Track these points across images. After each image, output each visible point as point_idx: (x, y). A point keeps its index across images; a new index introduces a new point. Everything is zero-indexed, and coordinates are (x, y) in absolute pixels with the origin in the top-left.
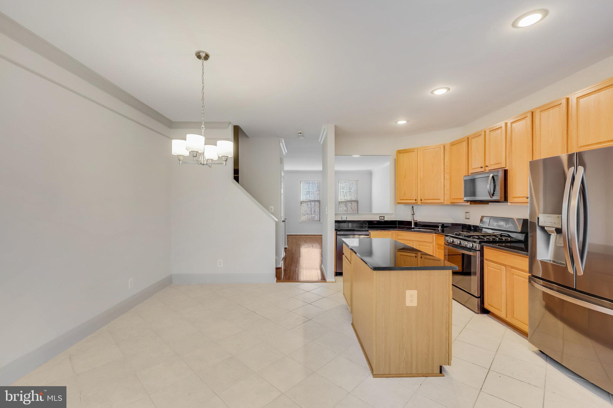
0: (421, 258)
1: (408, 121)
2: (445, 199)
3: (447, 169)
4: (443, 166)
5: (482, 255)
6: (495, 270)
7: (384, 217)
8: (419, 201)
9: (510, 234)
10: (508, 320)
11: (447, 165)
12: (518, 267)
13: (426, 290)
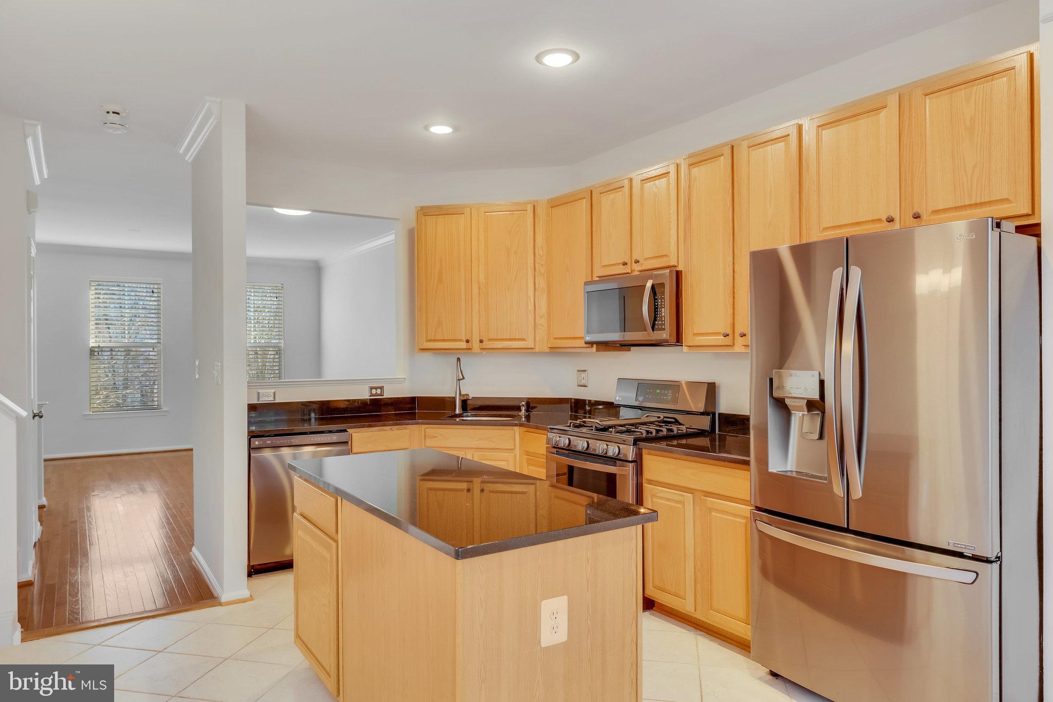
0: (482, 491)
1: (456, 129)
2: (537, 339)
3: (542, 265)
4: (532, 257)
5: (639, 472)
6: (668, 503)
7: (382, 388)
8: (476, 345)
9: (680, 418)
10: (699, 616)
11: (541, 253)
12: (721, 493)
13: (588, 590)
